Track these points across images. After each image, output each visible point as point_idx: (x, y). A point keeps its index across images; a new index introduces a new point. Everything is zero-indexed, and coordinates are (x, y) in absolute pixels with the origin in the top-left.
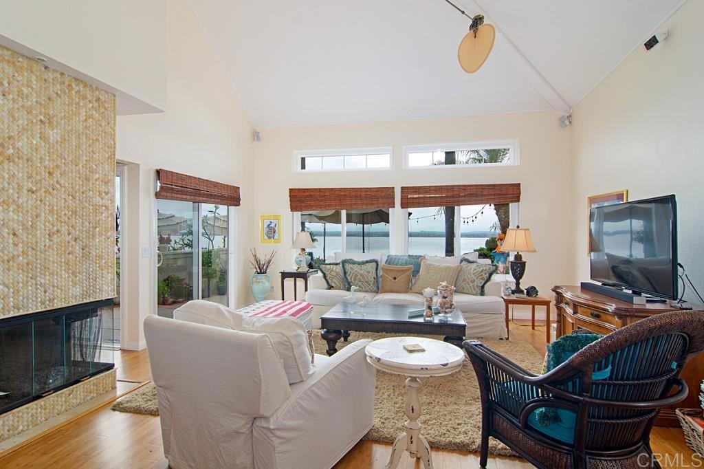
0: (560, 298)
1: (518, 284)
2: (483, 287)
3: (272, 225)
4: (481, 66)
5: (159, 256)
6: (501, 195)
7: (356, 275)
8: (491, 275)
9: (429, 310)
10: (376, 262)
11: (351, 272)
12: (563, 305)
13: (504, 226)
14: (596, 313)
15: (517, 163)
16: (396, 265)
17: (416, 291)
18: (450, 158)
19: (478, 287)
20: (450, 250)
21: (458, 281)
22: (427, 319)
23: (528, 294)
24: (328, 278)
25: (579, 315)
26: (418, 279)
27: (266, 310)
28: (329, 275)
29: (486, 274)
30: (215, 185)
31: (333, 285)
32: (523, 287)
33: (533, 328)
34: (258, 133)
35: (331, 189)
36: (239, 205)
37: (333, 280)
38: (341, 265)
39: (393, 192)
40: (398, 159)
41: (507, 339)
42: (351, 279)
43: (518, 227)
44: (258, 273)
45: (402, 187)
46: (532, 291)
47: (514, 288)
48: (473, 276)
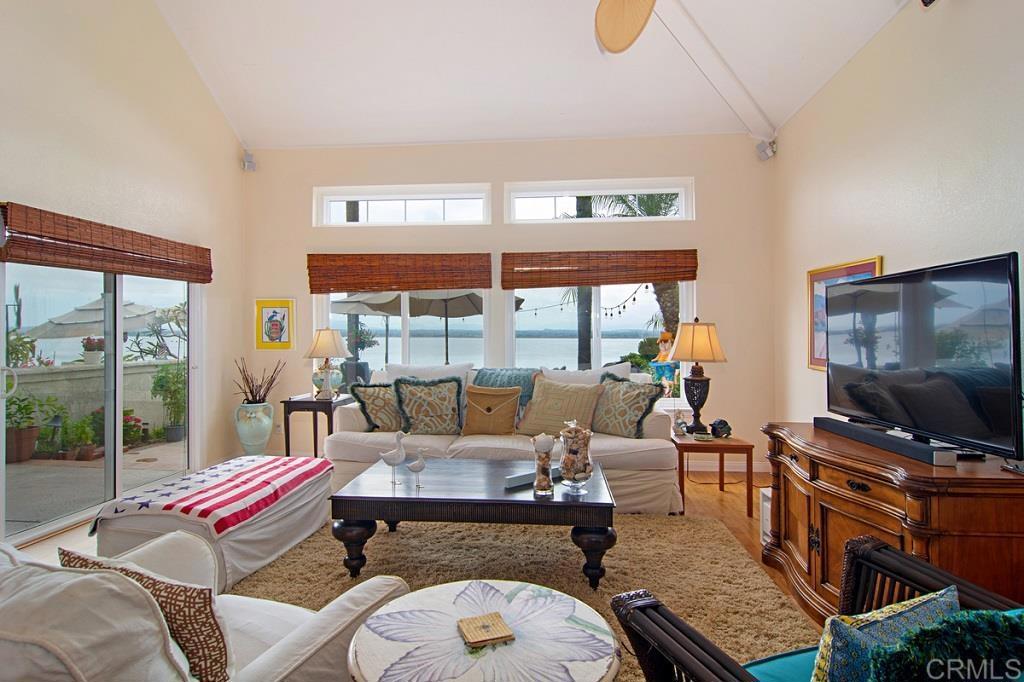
0: (778, 446)
1: (697, 416)
2: (640, 423)
3: (278, 318)
4: (635, 40)
5: (10, 377)
6: (665, 268)
7: (421, 405)
8: (653, 401)
9: (542, 477)
10: (458, 381)
11: (410, 400)
12: (786, 459)
13: (671, 320)
14: (859, 481)
15: (692, 216)
16: (492, 386)
17: (526, 432)
18: (584, 207)
19: (631, 423)
20: (585, 358)
21: (597, 413)
22: (540, 493)
23: (715, 431)
24: (368, 411)
25: (822, 484)
26: (530, 410)
27: (230, 481)
28: (372, 406)
29: (644, 400)
30: (153, 241)
31: (378, 423)
32: (707, 420)
33: (722, 489)
34: (251, 156)
35: (382, 257)
36: (209, 281)
37: (379, 414)
38: (393, 388)
39: (489, 261)
40: (498, 206)
41: (682, 513)
42: (411, 411)
43: (697, 320)
44: (250, 402)
45: (503, 254)
46: (721, 428)
47: (690, 422)
48: (622, 404)
